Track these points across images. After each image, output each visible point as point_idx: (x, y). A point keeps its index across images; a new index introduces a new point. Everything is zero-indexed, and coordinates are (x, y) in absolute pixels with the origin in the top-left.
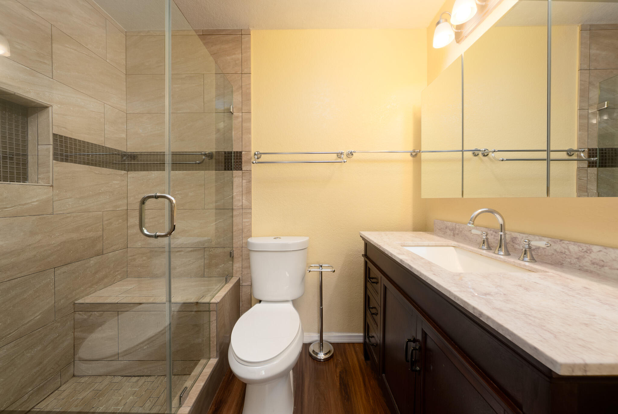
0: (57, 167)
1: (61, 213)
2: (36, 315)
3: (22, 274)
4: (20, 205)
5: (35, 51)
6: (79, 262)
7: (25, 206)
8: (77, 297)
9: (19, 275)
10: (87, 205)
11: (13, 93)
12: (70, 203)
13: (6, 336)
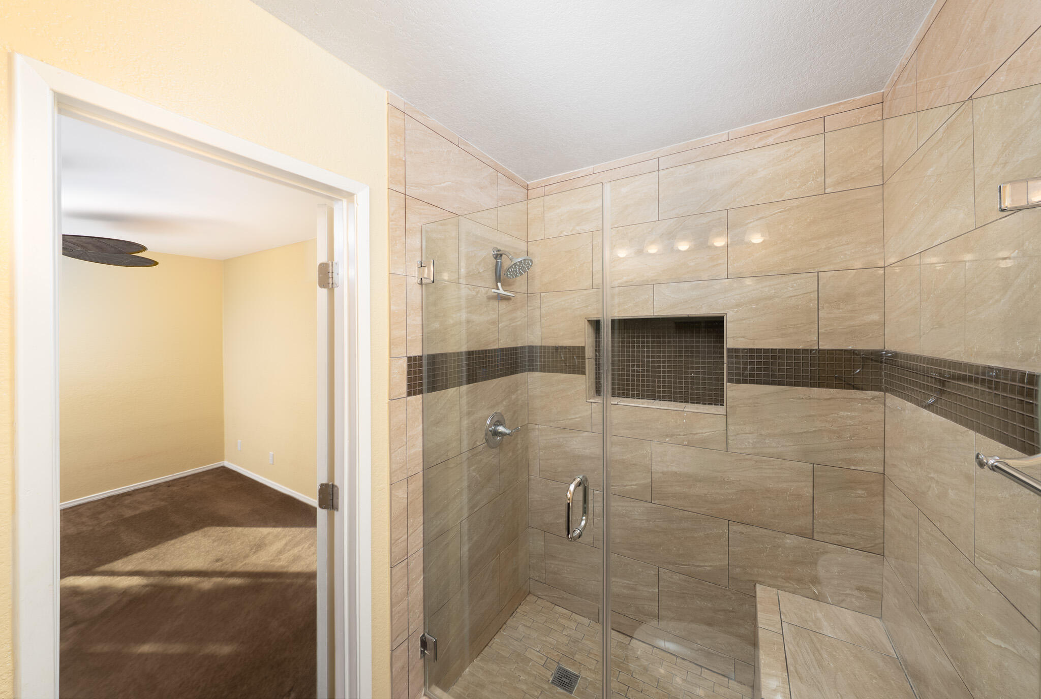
0: (732, 391)
1: (738, 451)
2: (706, 564)
3: (693, 510)
4: (691, 434)
5: (708, 257)
6: (765, 530)
7: (696, 436)
8: (760, 579)
9: (690, 509)
10: (778, 447)
11: (687, 316)
12: (751, 441)
13: (679, 564)
